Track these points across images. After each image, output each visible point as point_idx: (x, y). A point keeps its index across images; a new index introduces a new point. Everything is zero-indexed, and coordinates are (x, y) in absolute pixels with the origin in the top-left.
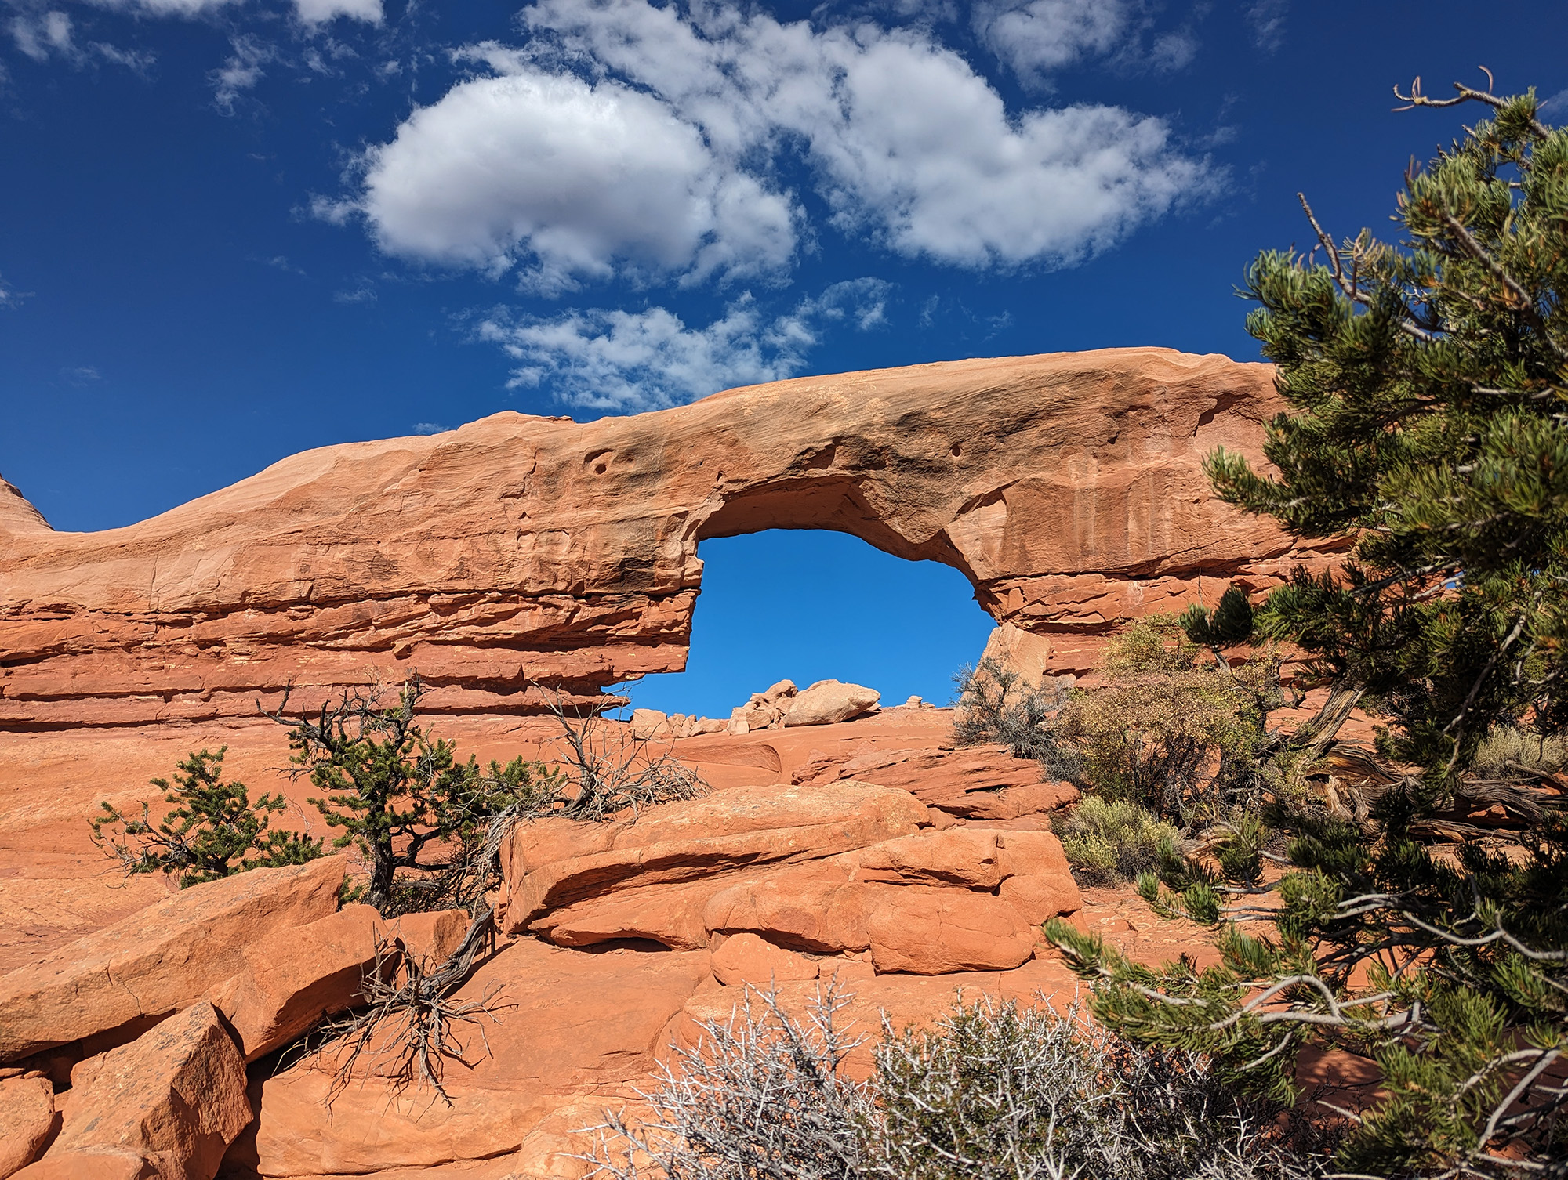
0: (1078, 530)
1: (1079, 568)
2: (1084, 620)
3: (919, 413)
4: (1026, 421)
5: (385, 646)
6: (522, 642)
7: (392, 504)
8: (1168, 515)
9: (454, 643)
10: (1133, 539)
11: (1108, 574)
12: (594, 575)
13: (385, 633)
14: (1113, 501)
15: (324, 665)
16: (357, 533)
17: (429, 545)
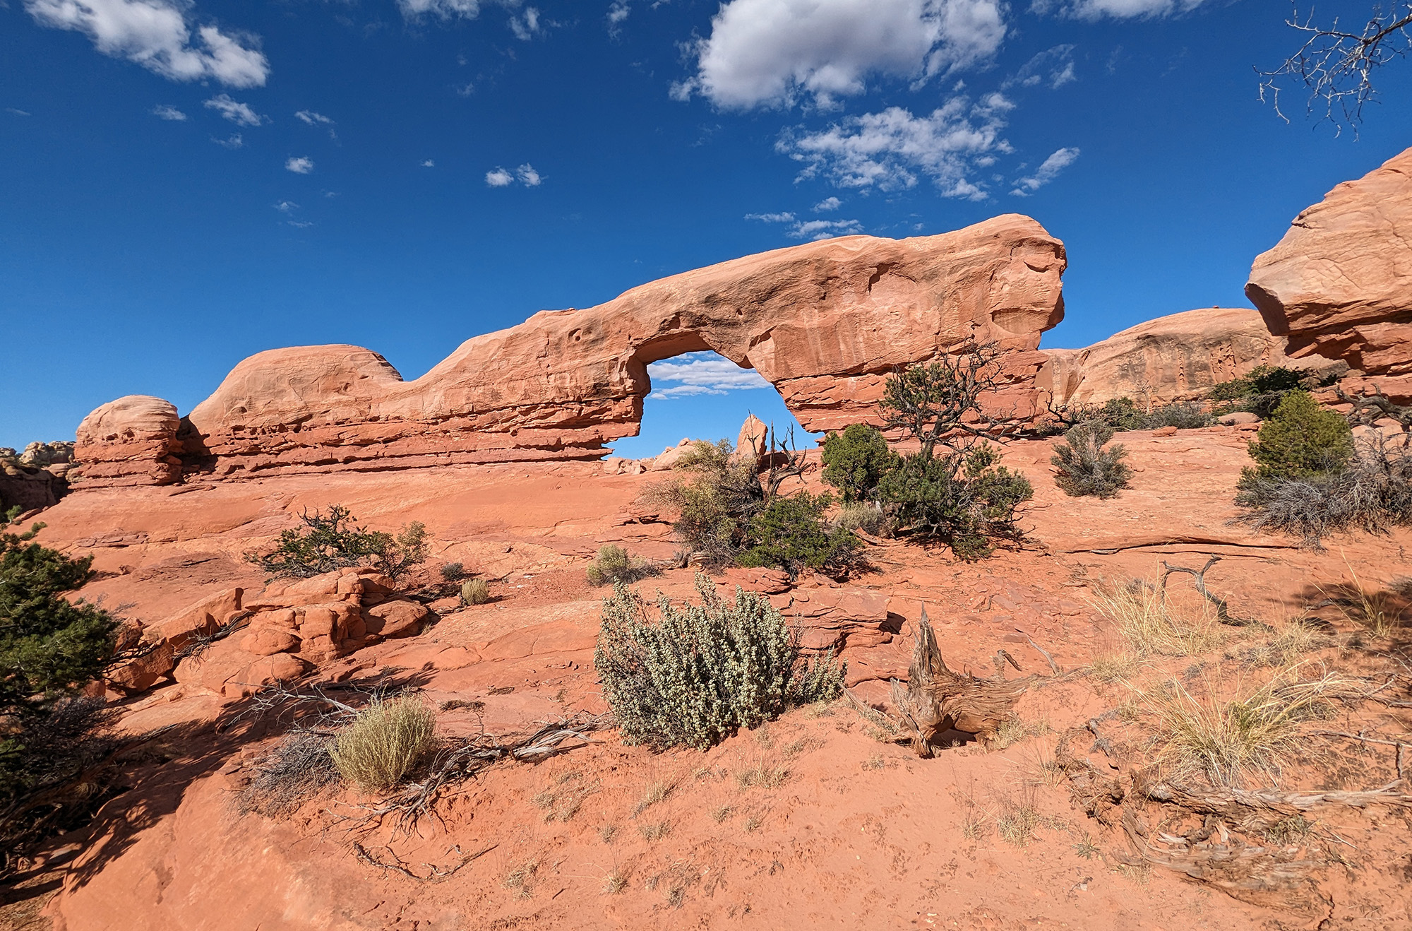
0: (813, 352)
1: (817, 373)
2: (824, 402)
3: (714, 295)
4: (772, 292)
5: (506, 431)
6: (562, 425)
7: (495, 366)
8: (861, 339)
9: (534, 428)
10: (845, 354)
11: (835, 375)
12: (584, 392)
13: (506, 425)
14: (829, 334)
15: (488, 440)
16: (484, 380)
17: (512, 384)
